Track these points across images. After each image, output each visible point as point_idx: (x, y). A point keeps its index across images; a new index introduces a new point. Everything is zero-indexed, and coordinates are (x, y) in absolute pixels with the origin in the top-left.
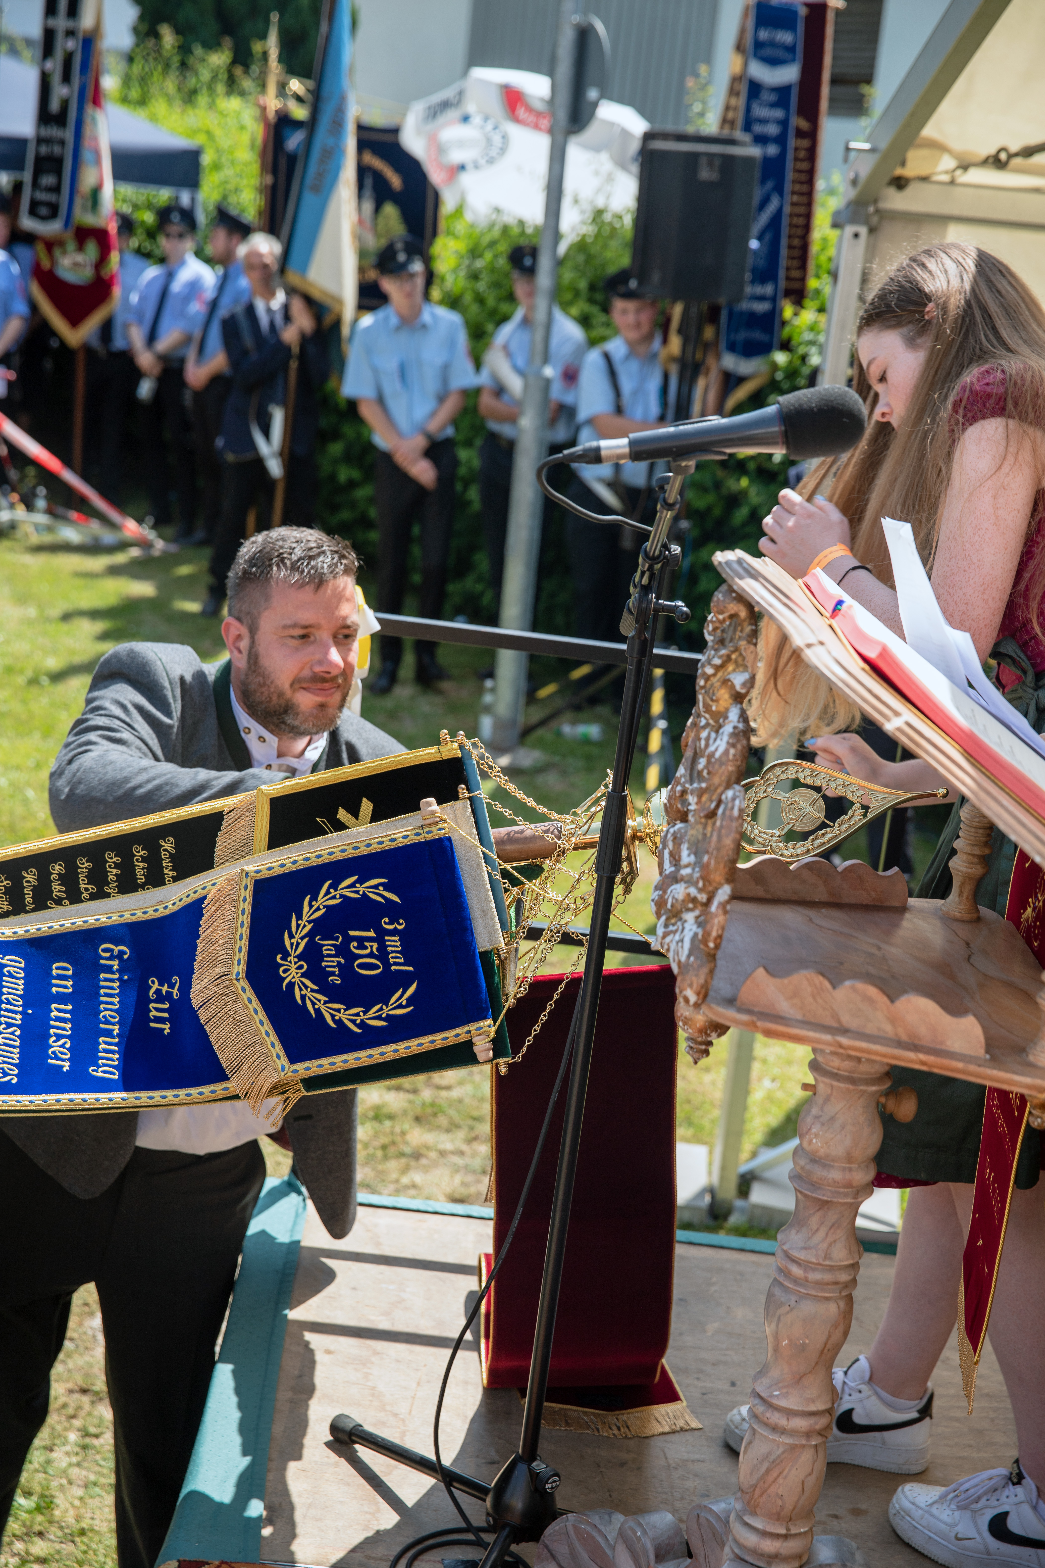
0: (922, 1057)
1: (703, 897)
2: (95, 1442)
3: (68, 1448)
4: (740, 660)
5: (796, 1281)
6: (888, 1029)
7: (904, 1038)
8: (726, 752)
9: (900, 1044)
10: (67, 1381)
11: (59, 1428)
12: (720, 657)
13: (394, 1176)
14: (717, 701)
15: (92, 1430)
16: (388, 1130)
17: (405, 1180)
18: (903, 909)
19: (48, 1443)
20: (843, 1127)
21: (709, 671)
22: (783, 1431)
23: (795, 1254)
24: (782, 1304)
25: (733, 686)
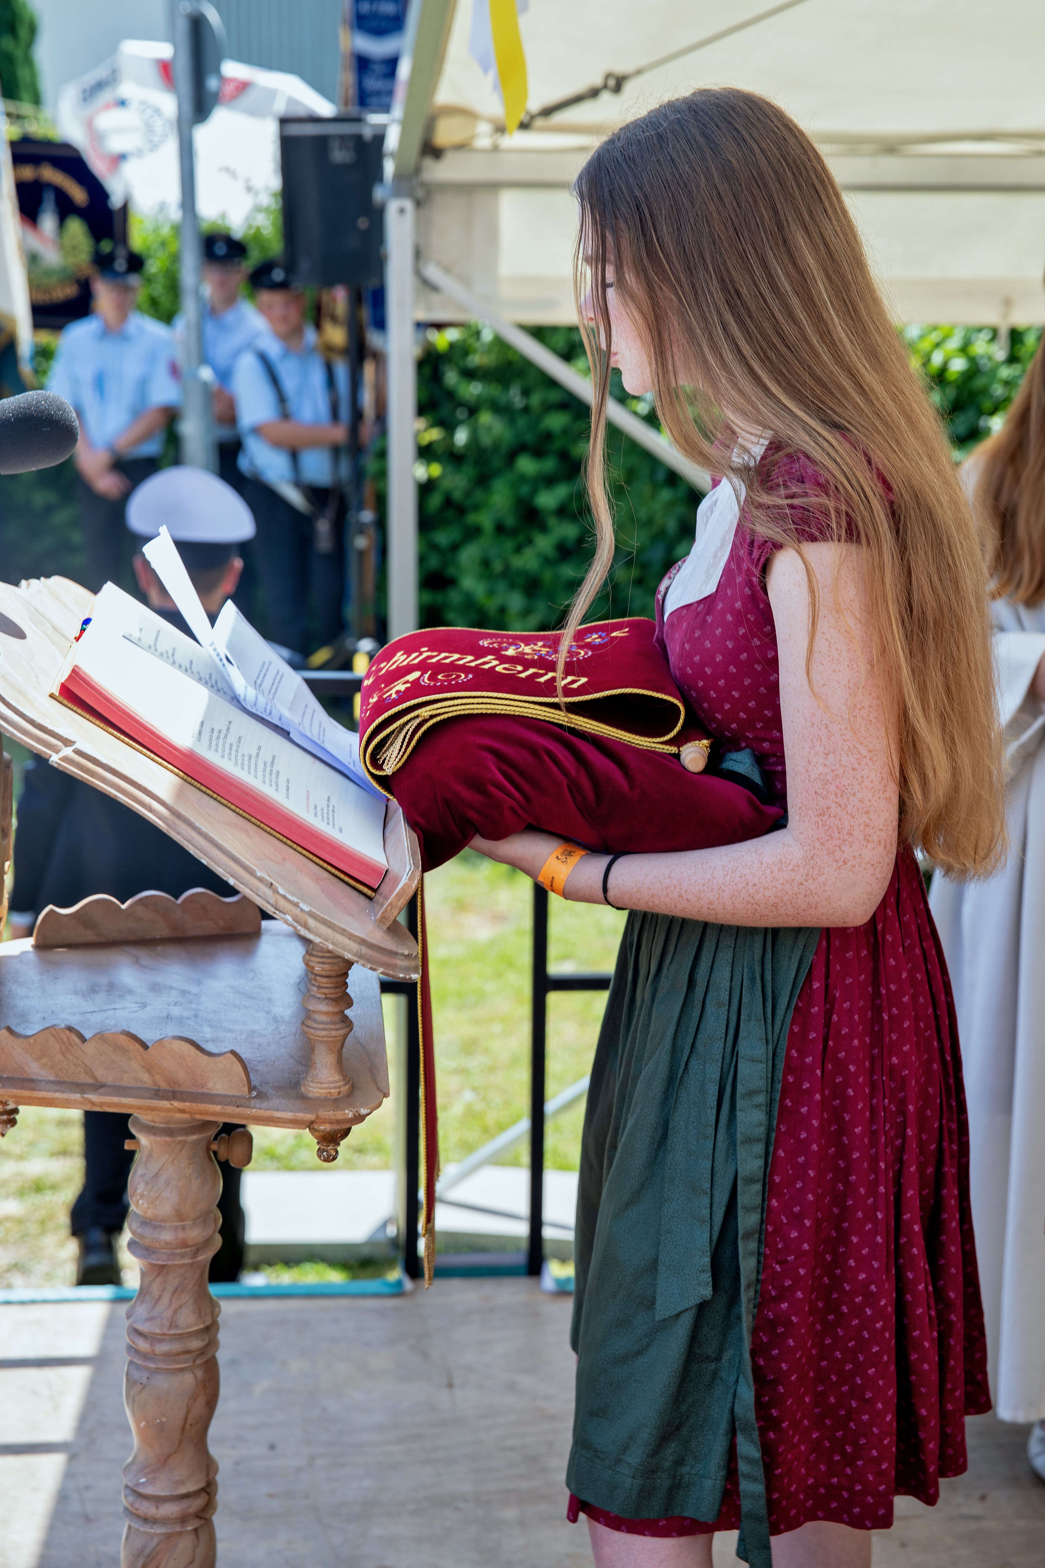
0: (176, 1104)
5: (145, 1356)
6: (147, 1078)
7: (164, 1086)
9: (158, 1093)
20: (168, 1184)
22: (155, 1521)
24: (135, 1383)
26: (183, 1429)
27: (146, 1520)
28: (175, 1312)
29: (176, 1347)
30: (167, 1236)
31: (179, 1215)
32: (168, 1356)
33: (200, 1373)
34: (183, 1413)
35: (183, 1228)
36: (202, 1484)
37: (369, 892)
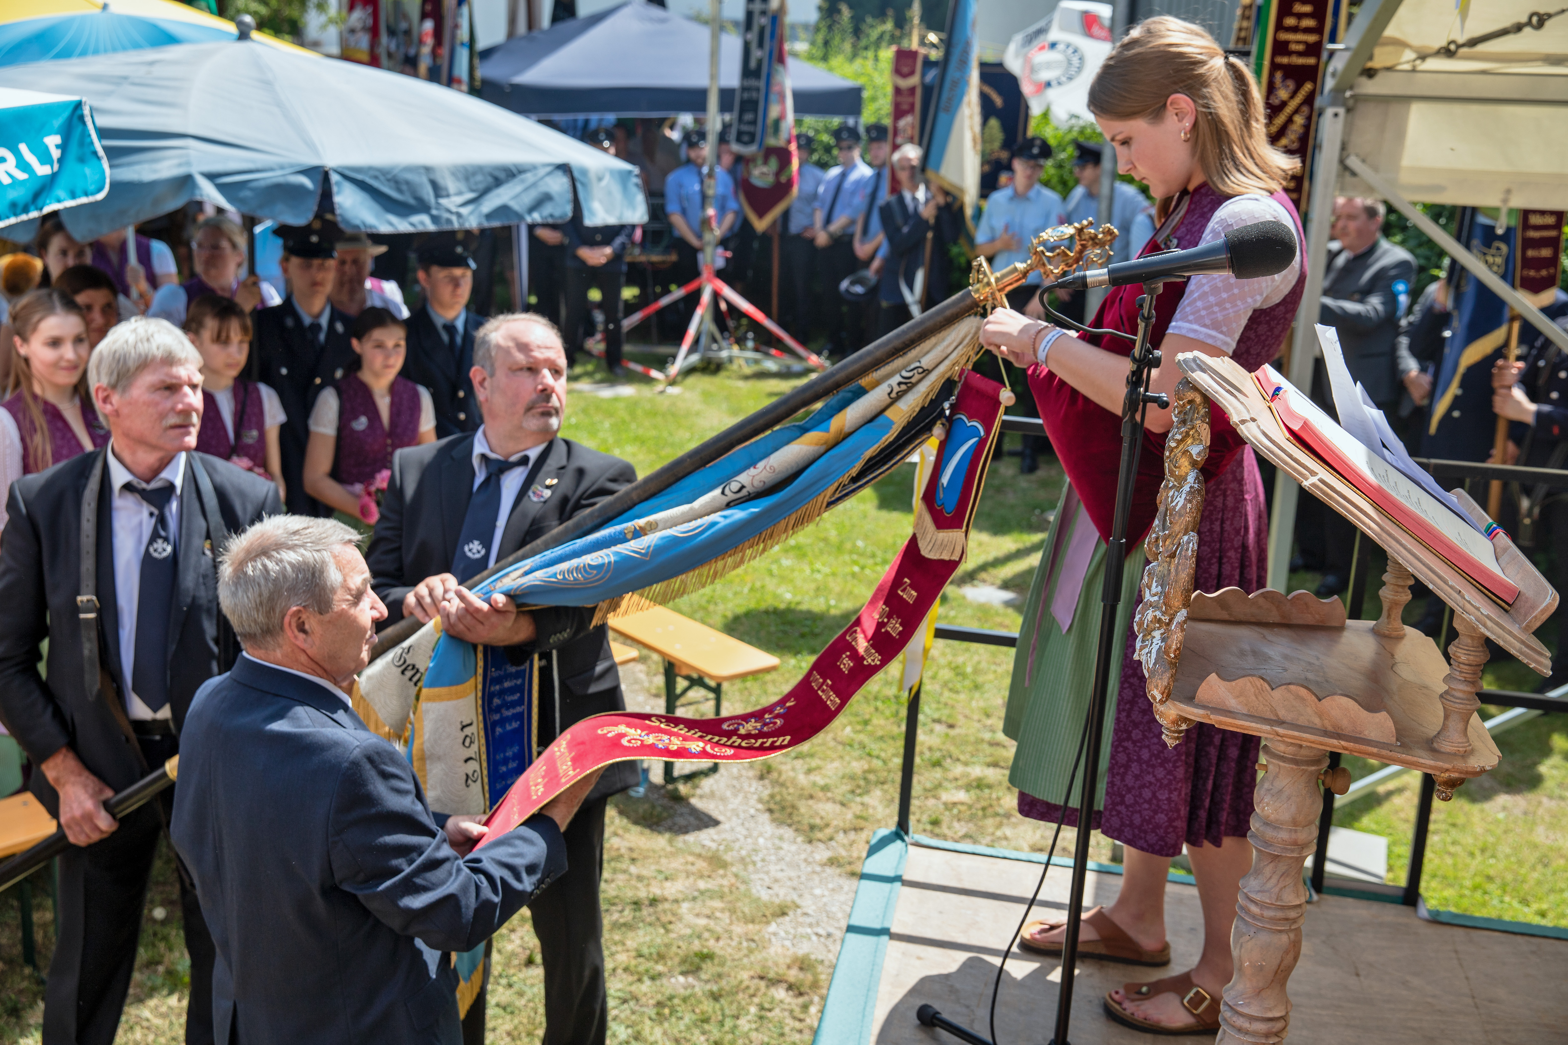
0: (1343, 743)
1: (1166, 619)
2: (769, 1014)
3: (749, 1017)
4: (1196, 435)
5: (1254, 917)
6: (1317, 721)
7: (1330, 728)
8: (1184, 506)
9: (1326, 733)
10: (750, 969)
11: (743, 1003)
12: (1181, 434)
13: (991, 830)
14: (1179, 467)
15: (767, 1006)
16: (987, 796)
17: (999, 833)
18: (1341, 628)
19: (735, 1012)
20: (1289, 798)
21: (1173, 444)
22: (1247, 1033)
23: (1253, 896)
24: (1244, 934)
25: (1191, 455)
26: (1276, 973)
27: (1240, 1030)
28: (1281, 889)
29: (1280, 914)
30: (1284, 835)
31: (1295, 822)
32: (1273, 920)
33: (1292, 935)
34: (1278, 961)
35: (1296, 831)
36: (1282, 1014)
37: (1506, 607)
